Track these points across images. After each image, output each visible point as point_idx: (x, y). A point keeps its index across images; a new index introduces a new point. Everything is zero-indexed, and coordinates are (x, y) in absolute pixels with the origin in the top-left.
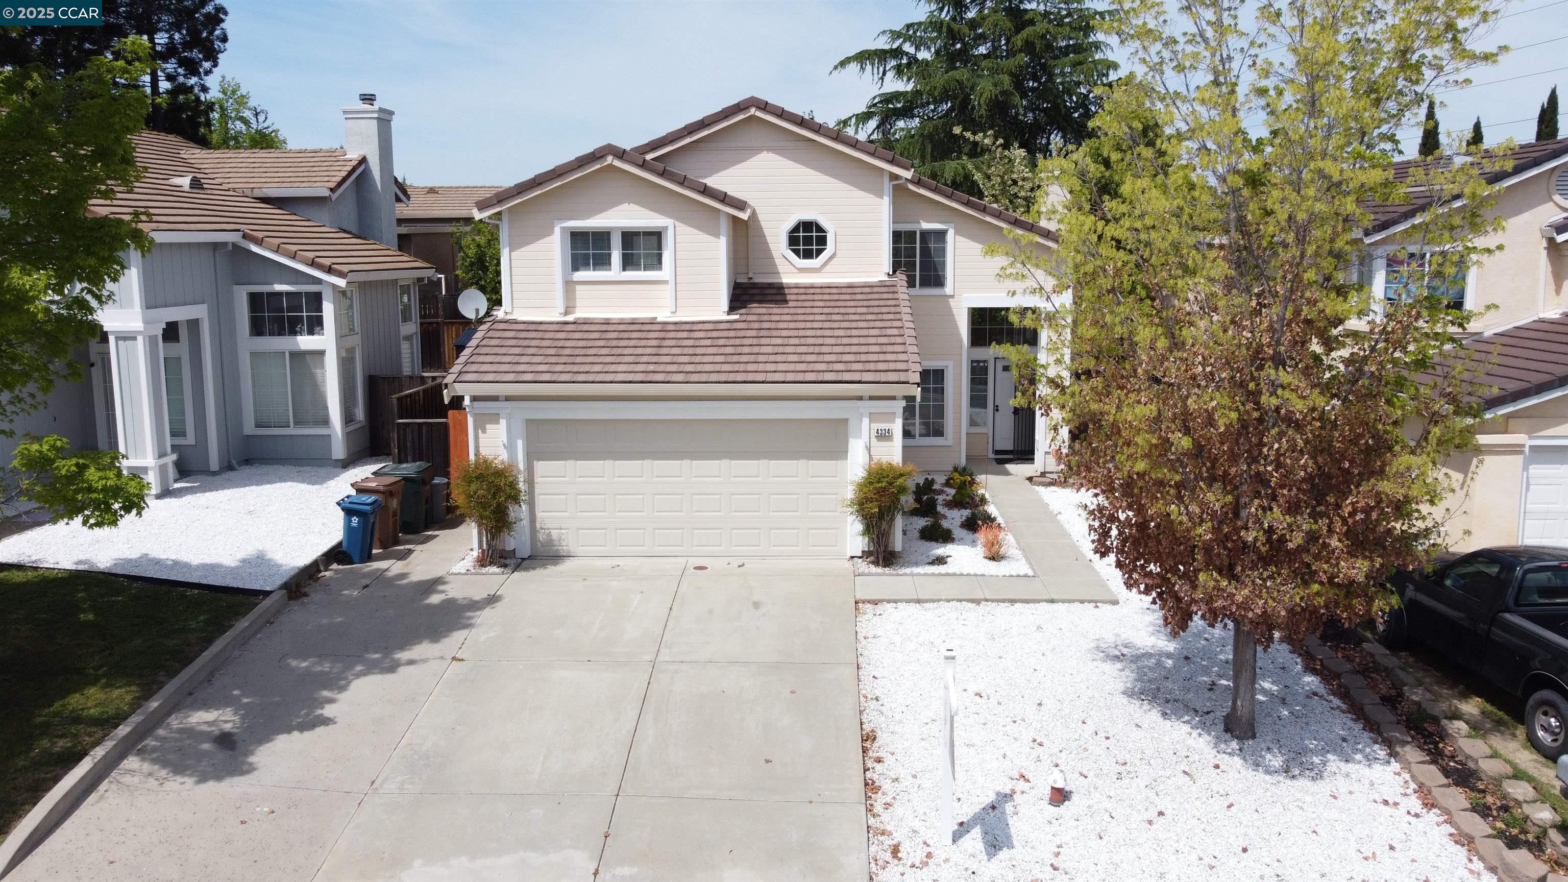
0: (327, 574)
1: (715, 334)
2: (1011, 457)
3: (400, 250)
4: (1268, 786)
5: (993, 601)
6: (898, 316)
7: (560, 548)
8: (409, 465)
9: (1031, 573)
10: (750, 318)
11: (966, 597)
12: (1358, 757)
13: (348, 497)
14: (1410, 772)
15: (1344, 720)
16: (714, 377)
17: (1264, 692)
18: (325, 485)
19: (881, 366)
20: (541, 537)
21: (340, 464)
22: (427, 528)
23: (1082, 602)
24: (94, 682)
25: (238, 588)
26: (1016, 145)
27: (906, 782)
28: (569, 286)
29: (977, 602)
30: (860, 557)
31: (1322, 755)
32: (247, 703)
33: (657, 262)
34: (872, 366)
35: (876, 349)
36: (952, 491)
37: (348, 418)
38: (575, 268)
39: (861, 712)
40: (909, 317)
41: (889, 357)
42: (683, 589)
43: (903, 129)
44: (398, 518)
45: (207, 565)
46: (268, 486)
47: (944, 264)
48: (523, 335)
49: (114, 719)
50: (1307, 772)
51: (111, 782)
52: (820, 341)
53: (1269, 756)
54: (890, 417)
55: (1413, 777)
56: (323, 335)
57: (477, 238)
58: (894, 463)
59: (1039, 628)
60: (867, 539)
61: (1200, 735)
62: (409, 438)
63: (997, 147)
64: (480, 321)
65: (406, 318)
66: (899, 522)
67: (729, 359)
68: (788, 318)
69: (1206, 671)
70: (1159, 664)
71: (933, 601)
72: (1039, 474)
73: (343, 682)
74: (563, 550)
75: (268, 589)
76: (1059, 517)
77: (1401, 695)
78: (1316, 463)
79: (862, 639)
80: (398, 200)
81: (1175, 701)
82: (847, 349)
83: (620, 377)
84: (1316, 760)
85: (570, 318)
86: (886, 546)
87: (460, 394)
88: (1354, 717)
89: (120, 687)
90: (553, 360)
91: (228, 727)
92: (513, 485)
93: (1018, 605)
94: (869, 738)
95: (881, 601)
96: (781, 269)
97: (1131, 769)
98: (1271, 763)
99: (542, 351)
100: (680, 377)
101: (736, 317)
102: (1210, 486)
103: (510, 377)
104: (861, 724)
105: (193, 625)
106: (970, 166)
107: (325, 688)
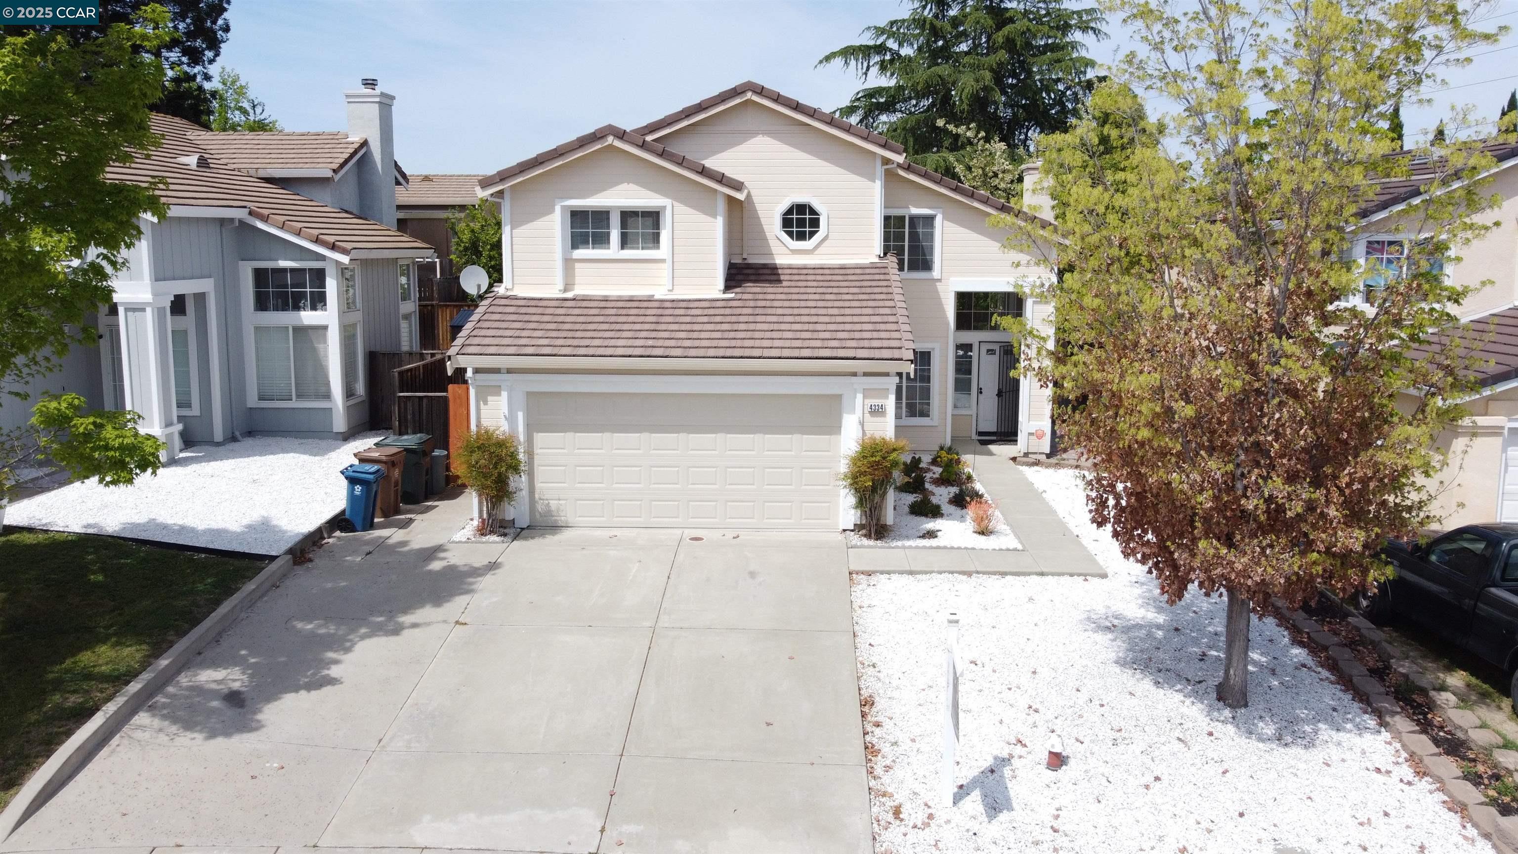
0: (331, 540)
1: (711, 312)
2: (994, 438)
3: (399, 230)
4: (1262, 753)
5: (984, 573)
6: (890, 297)
7: (558, 518)
8: (410, 437)
9: (1020, 547)
10: (745, 296)
11: (958, 569)
12: (1349, 726)
13: (351, 466)
14: (1400, 741)
15: (1333, 691)
16: (711, 352)
17: (1255, 663)
18: (327, 457)
19: (875, 344)
20: (540, 507)
21: (340, 437)
22: (427, 499)
23: (1072, 575)
24: (104, 640)
25: (244, 553)
26: (997, 139)
27: (906, 745)
28: (569, 264)
29: (969, 574)
30: (852, 531)
31: (1313, 724)
32: (254, 663)
33: (655, 240)
34: (866, 344)
35: (870, 327)
36: (940, 470)
37: (349, 393)
38: (574, 246)
39: (859, 678)
40: (901, 298)
41: (883, 335)
42: (681, 557)
43: (885, 123)
44: (399, 487)
45: (213, 530)
46: (272, 456)
47: (931, 248)
48: (523, 310)
49: (124, 675)
50: (1299, 740)
51: (122, 737)
52: (814, 319)
53: (1261, 724)
54: (884, 393)
55: (1404, 746)
56: (326, 310)
57: (472, 225)
58: (888, 439)
59: (1031, 599)
60: (859, 512)
61: (1193, 703)
62: (410, 412)
63: (979, 140)
64: (481, 297)
65: (405, 297)
66: (891, 496)
67: (726, 335)
68: (783, 297)
69: (1196, 642)
70: (1150, 635)
71: (926, 573)
72: (1022, 454)
73: (348, 644)
74: (561, 520)
75: (274, 553)
76: (1044, 495)
77: (1388, 667)
78: (1315, 433)
79: (857, 608)
80: (398, 183)
81: (1167, 670)
82: (841, 327)
83: (620, 351)
84: (1308, 729)
85: (569, 295)
86: (878, 520)
87: (462, 366)
88: (1343, 688)
89: (130, 646)
90: (554, 334)
91: (236, 686)
92: (513, 455)
93: (1009, 578)
94: (867, 703)
95: (874, 572)
96: (774, 250)
97: (1127, 735)
98: (1264, 731)
99: (543, 326)
100: (678, 352)
101: (731, 296)
102: (1211, 455)
103: (512, 350)
104: (859, 690)
105: (200, 587)
106: (951, 159)
107: (331, 649)
